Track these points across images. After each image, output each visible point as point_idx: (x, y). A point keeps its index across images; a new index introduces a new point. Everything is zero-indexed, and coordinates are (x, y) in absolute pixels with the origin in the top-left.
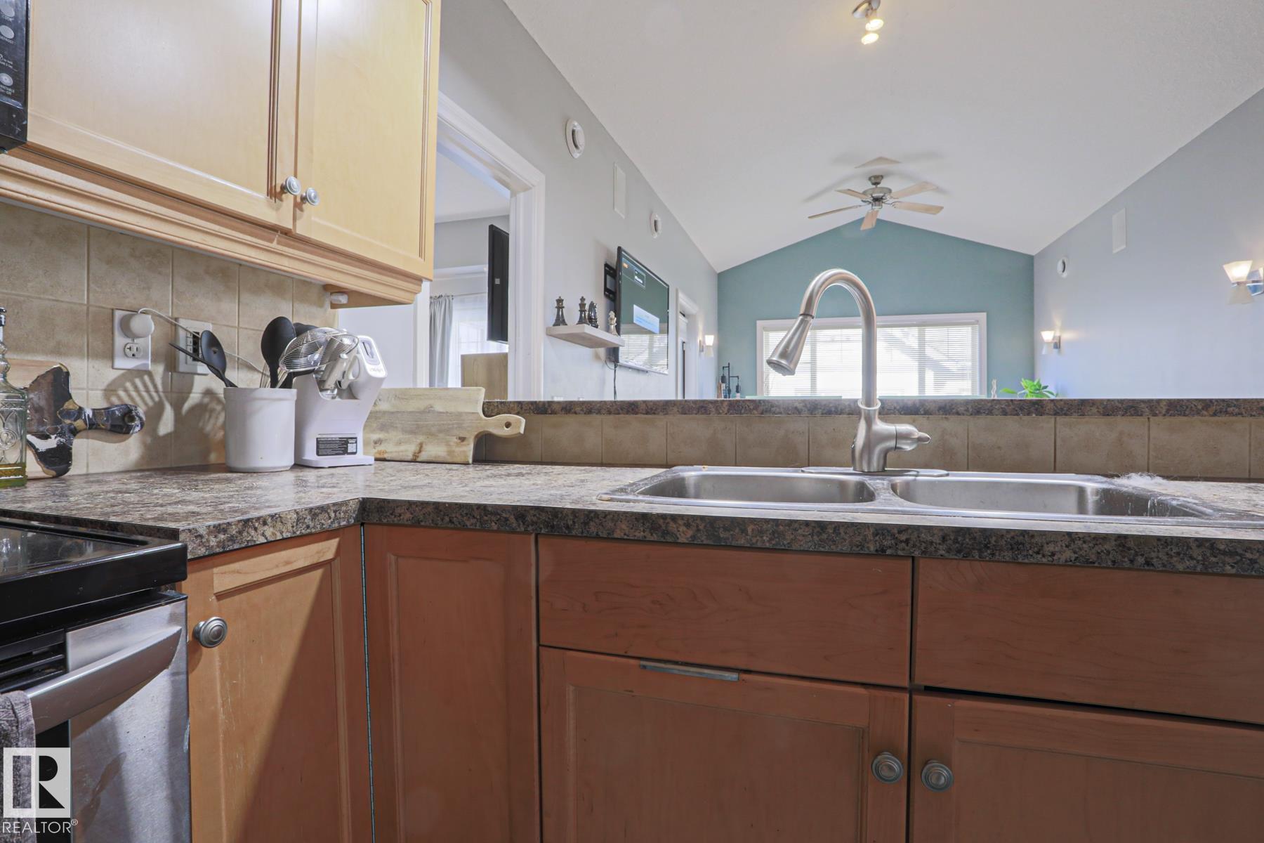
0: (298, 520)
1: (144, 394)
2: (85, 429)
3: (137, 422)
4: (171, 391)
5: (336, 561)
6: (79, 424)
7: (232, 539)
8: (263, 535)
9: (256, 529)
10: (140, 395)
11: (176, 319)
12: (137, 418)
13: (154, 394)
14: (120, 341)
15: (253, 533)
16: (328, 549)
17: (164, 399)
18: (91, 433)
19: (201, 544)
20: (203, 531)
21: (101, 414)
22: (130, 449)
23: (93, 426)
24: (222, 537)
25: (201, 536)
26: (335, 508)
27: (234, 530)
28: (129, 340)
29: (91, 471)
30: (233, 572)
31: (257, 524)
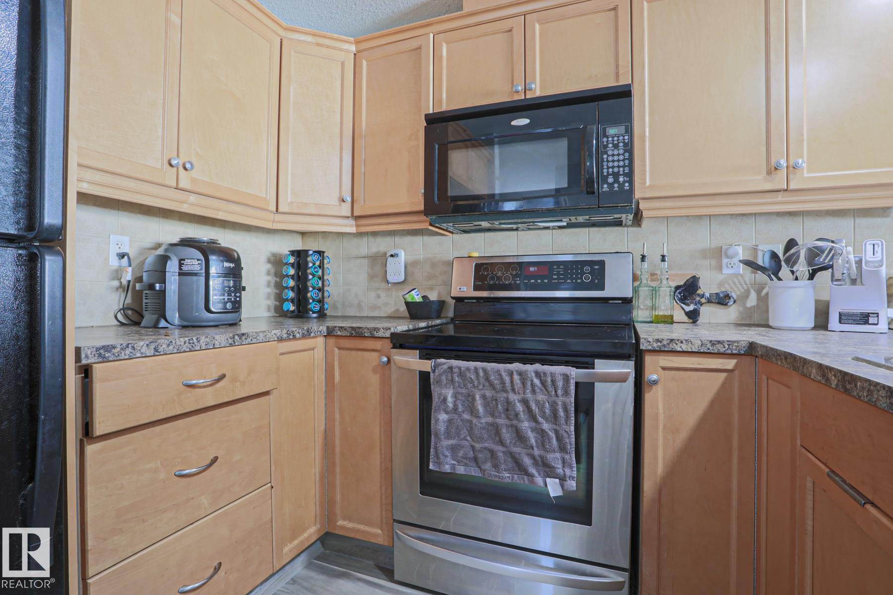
0: (702, 345)
1: (739, 286)
2: (706, 303)
3: (732, 300)
4: (755, 284)
5: (736, 371)
6: (703, 300)
7: (664, 346)
8: (681, 347)
9: (677, 344)
10: (737, 287)
11: (757, 246)
12: (732, 298)
13: (744, 286)
14: (725, 261)
15: (675, 345)
16: (730, 364)
17: (750, 288)
18: (708, 304)
19: (650, 345)
20: (650, 340)
21: (713, 296)
22: (731, 313)
23: (709, 301)
24: (659, 344)
25: (649, 342)
26: (728, 343)
27: (665, 342)
28: (729, 260)
29: (711, 322)
30: (668, 360)
31: (677, 342)
